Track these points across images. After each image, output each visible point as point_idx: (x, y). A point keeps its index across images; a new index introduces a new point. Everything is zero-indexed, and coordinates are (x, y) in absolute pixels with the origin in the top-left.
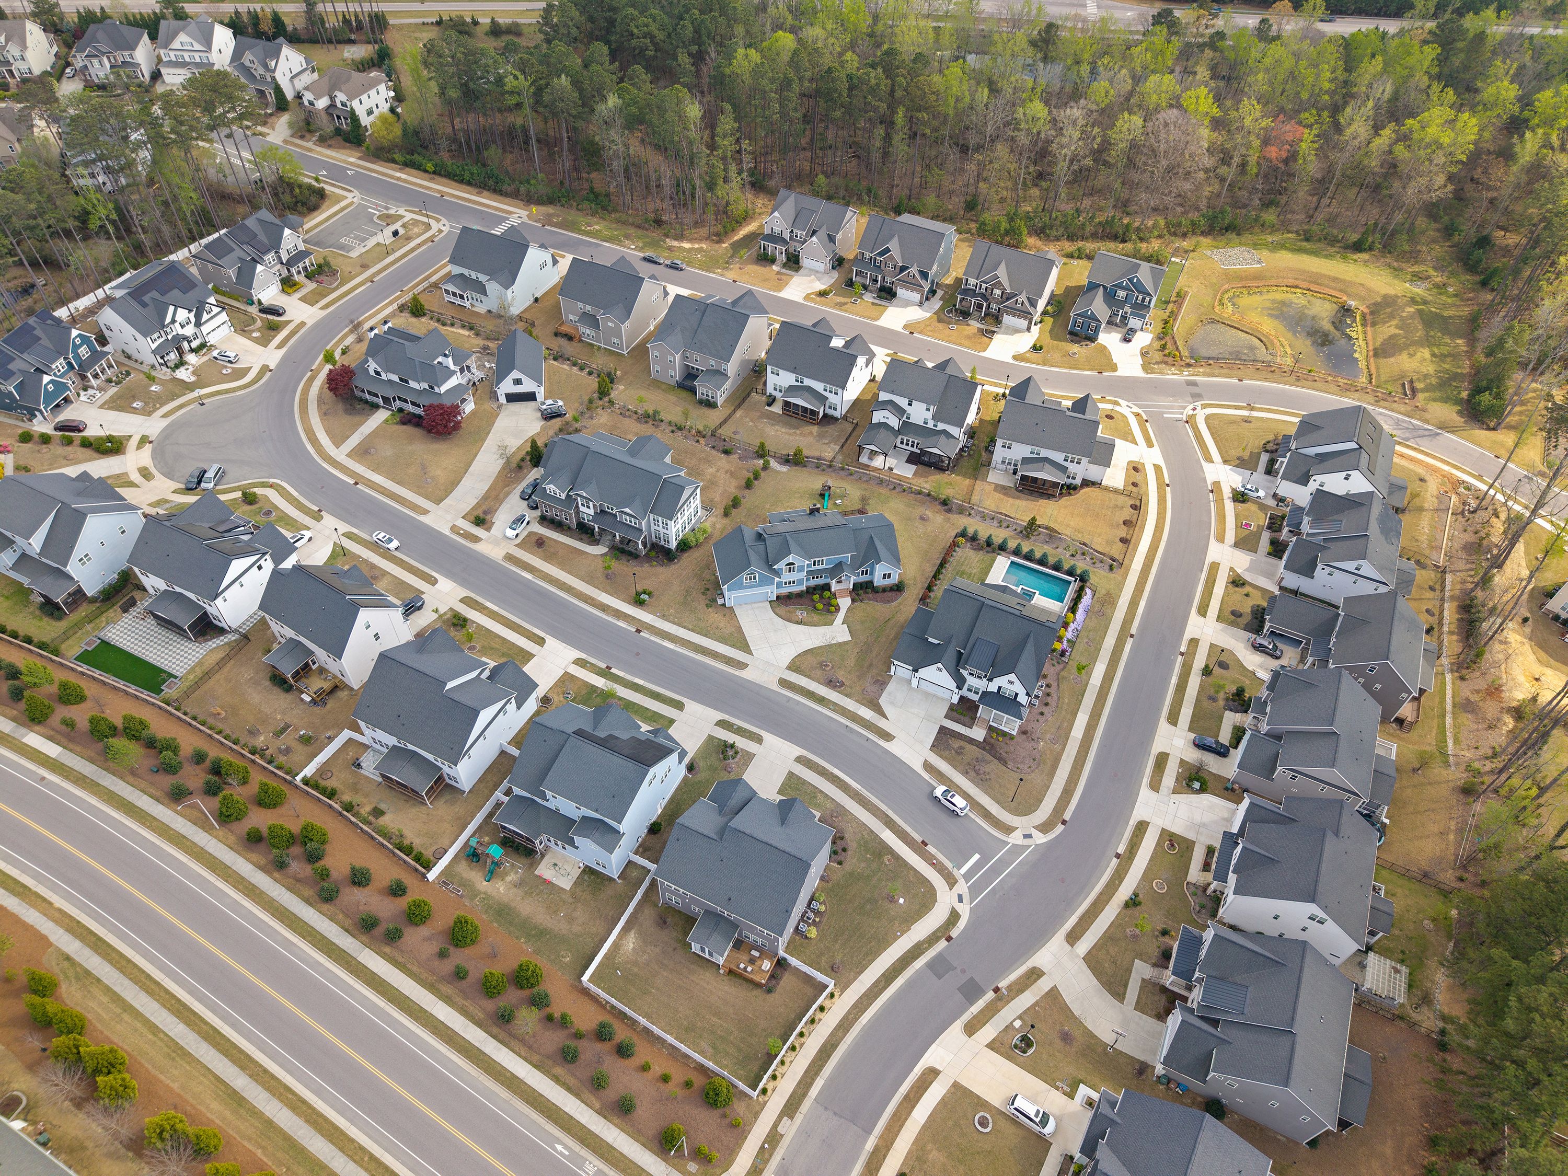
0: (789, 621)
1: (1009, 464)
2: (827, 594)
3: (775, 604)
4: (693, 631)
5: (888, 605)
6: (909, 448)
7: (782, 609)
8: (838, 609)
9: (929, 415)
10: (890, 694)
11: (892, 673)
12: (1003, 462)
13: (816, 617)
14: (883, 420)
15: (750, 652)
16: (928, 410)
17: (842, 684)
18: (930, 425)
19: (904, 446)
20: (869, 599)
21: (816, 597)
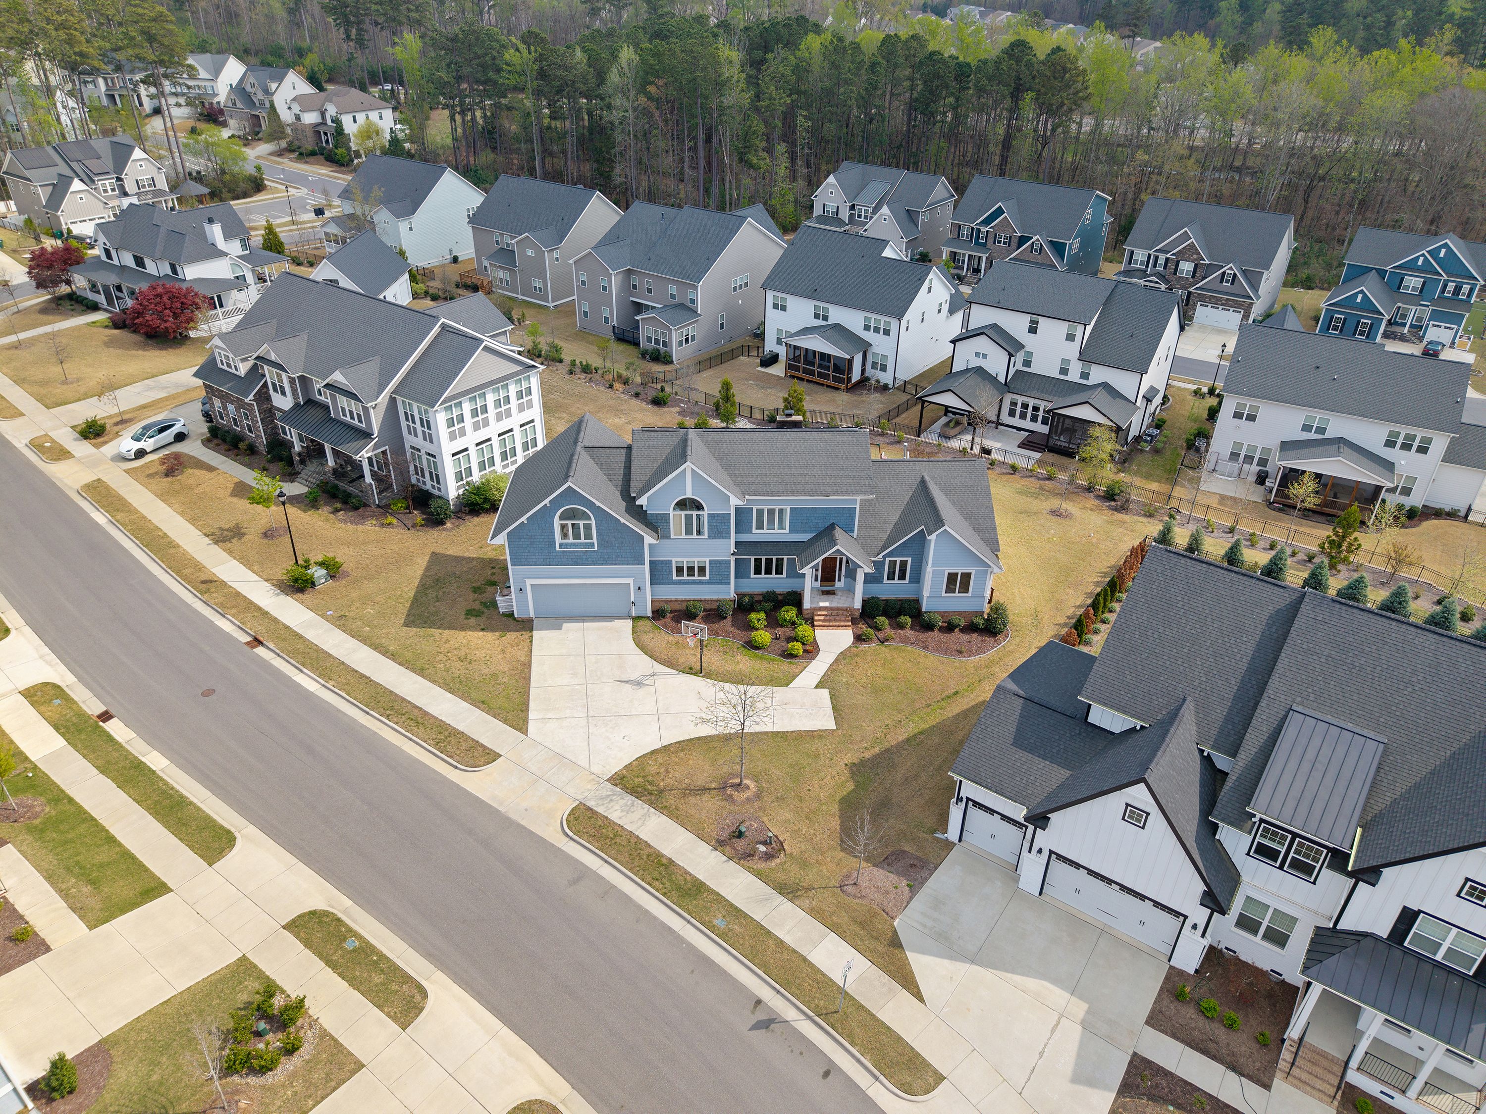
0: (669, 663)
1: (1249, 459)
2: (790, 613)
3: (646, 625)
4: (393, 656)
5: (958, 661)
6: (1027, 424)
7: (661, 639)
8: (811, 651)
9: (1072, 350)
10: (937, 903)
11: (953, 833)
12: (1234, 456)
13: (745, 662)
14: (975, 363)
15: (521, 725)
16: (1070, 337)
17: (775, 848)
18: (1074, 376)
19: (1016, 421)
20: (905, 641)
21: (757, 617)
